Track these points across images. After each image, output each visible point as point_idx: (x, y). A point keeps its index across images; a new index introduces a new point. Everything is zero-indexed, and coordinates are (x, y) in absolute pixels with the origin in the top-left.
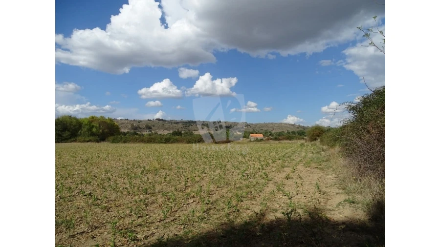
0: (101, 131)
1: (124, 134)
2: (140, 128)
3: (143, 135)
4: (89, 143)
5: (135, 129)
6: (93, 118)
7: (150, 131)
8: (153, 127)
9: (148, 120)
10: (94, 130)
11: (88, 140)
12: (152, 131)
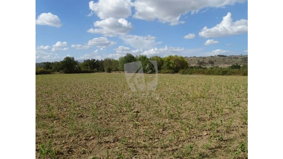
0: (175, 66)
1: (192, 68)
2: (205, 63)
3: (206, 68)
4: (168, 74)
5: (201, 64)
6: (170, 57)
7: (213, 65)
8: (215, 62)
9: (211, 56)
10: (171, 65)
11: (167, 72)
12: (214, 65)
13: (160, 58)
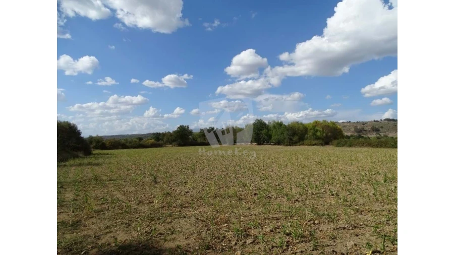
0: (324, 134)
1: (348, 137)
2: (365, 131)
3: (369, 138)
4: (315, 146)
5: (359, 132)
6: (316, 122)
7: (378, 134)
8: (380, 129)
9: (375, 121)
10: (319, 134)
11: (314, 143)
12: (381, 134)
13: (301, 124)
